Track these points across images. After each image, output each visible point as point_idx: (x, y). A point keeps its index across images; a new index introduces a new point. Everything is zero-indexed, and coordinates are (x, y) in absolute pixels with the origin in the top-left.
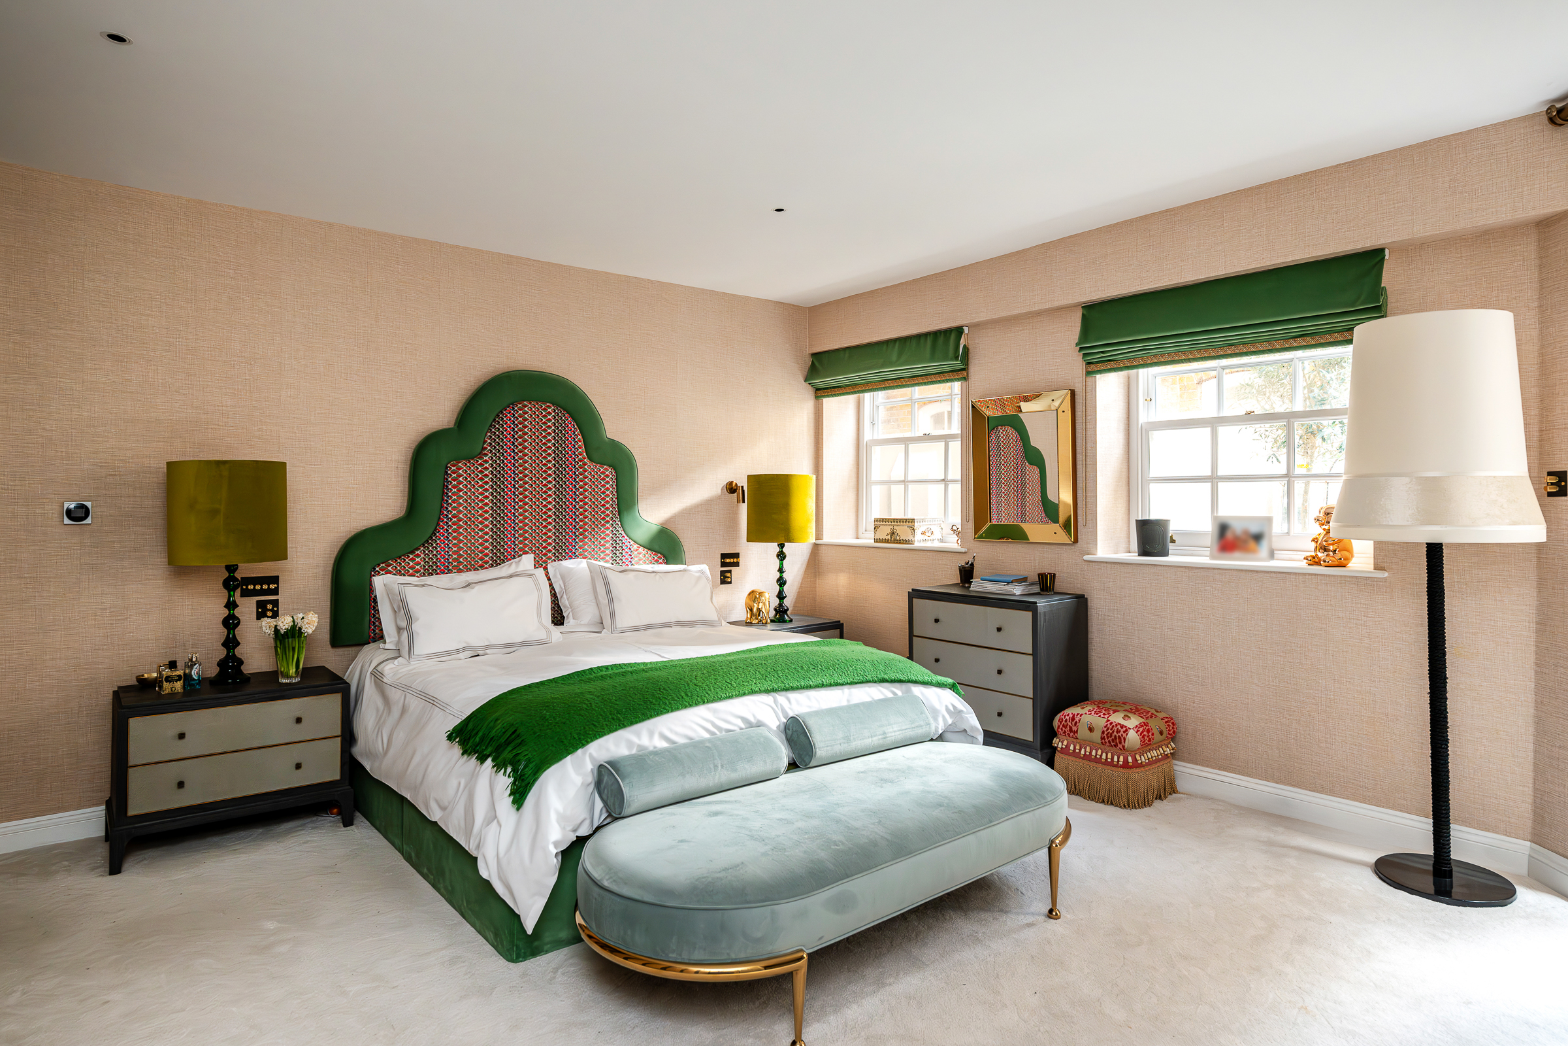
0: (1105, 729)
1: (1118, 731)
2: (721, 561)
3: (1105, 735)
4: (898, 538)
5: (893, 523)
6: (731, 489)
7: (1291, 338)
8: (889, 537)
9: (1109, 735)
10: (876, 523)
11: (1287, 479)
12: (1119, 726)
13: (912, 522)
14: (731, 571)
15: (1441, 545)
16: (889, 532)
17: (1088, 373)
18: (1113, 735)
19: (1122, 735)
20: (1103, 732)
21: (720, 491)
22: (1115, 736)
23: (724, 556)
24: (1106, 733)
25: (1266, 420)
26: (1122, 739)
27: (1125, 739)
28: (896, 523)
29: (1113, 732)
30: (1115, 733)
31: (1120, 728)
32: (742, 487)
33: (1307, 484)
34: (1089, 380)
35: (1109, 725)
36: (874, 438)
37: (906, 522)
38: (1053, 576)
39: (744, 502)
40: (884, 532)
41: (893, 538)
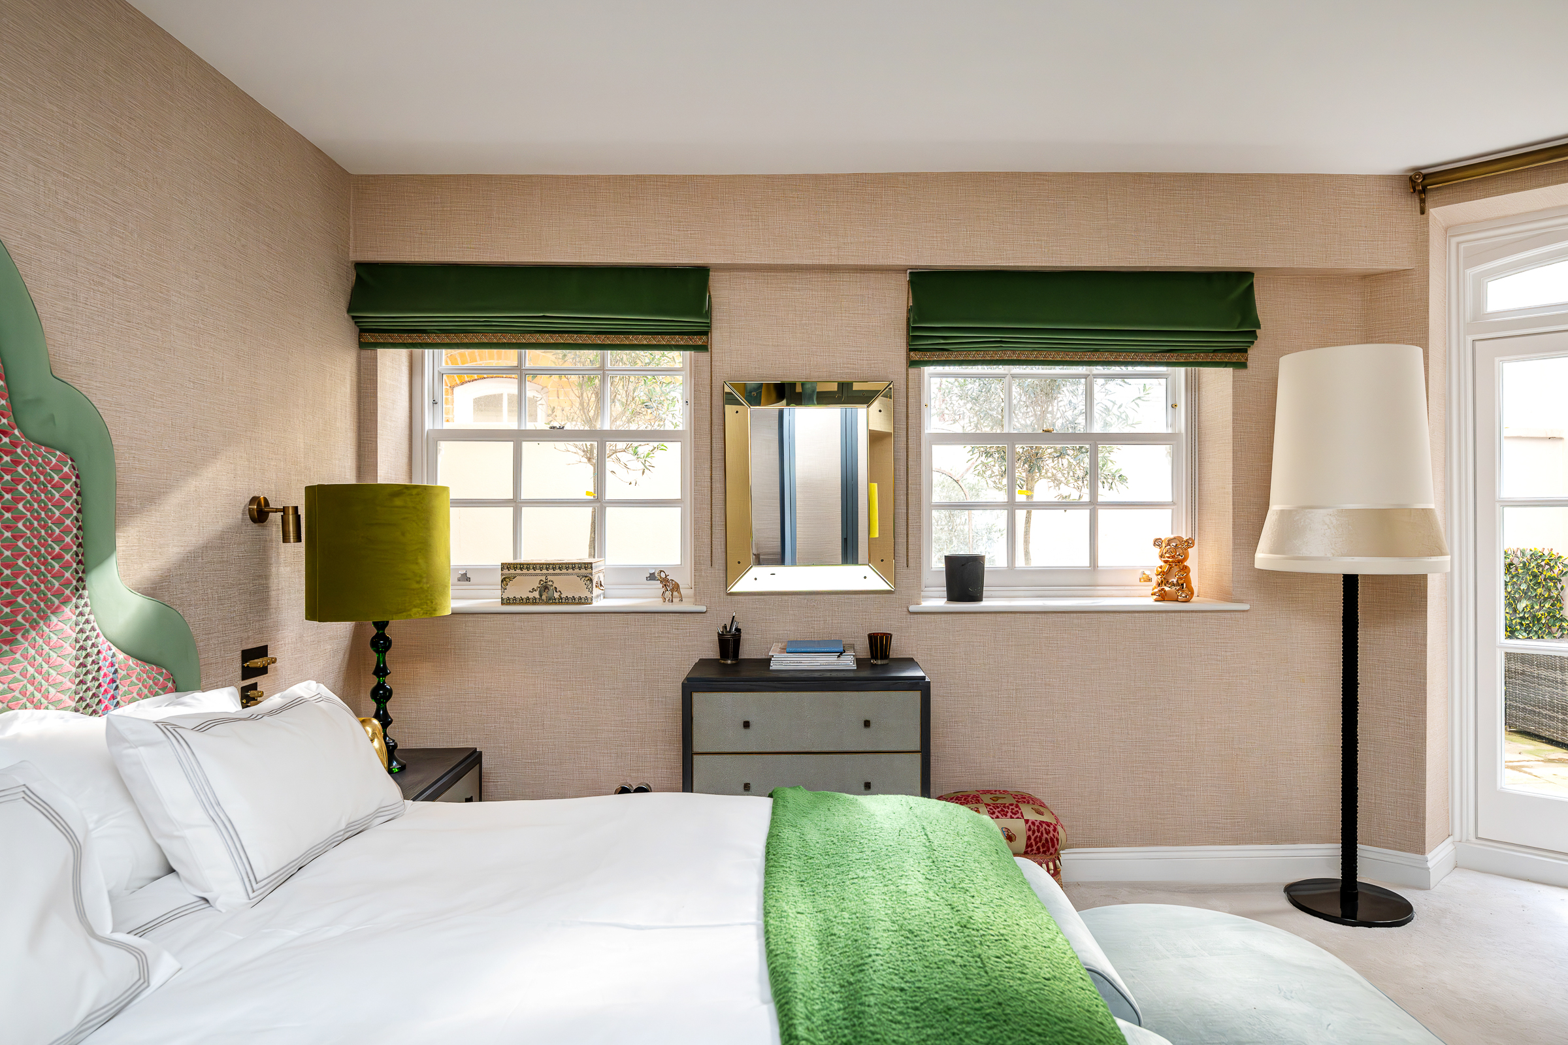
0: (1031, 833)
1: (1048, 833)
2: (243, 667)
3: (1032, 841)
4: (556, 595)
5: (545, 571)
6: (259, 512)
7: (1159, 352)
8: (536, 594)
9: (1038, 839)
10: (506, 571)
11: (1091, 507)
12: (1044, 825)
13: (586, 568)
14: (256, 684)
15: (1357, 576)
16: (536, 585)
17: (912, 363)
18: (1044, 838)
19: (1053, 835)
20: (1029, 838)
21: (240, 516)
22: (1046, 839)
23: (247, 655)
24: (1033, 838)
25: (1063, 440)
26: (1055, 839)
27: (1058, 840)
28: (551, 571)
29: (1042, 834)
30: (1045, 835)
31: (1047, 827)
32: (296, 509)
33: (1029, 513)
34: (913, 371)
35: (1032, 827)
36: (435, 428)
37: (573, 568)
38: (888, 637)
39: (298, 539)
40: (525, 587)
41: (546, 593)
